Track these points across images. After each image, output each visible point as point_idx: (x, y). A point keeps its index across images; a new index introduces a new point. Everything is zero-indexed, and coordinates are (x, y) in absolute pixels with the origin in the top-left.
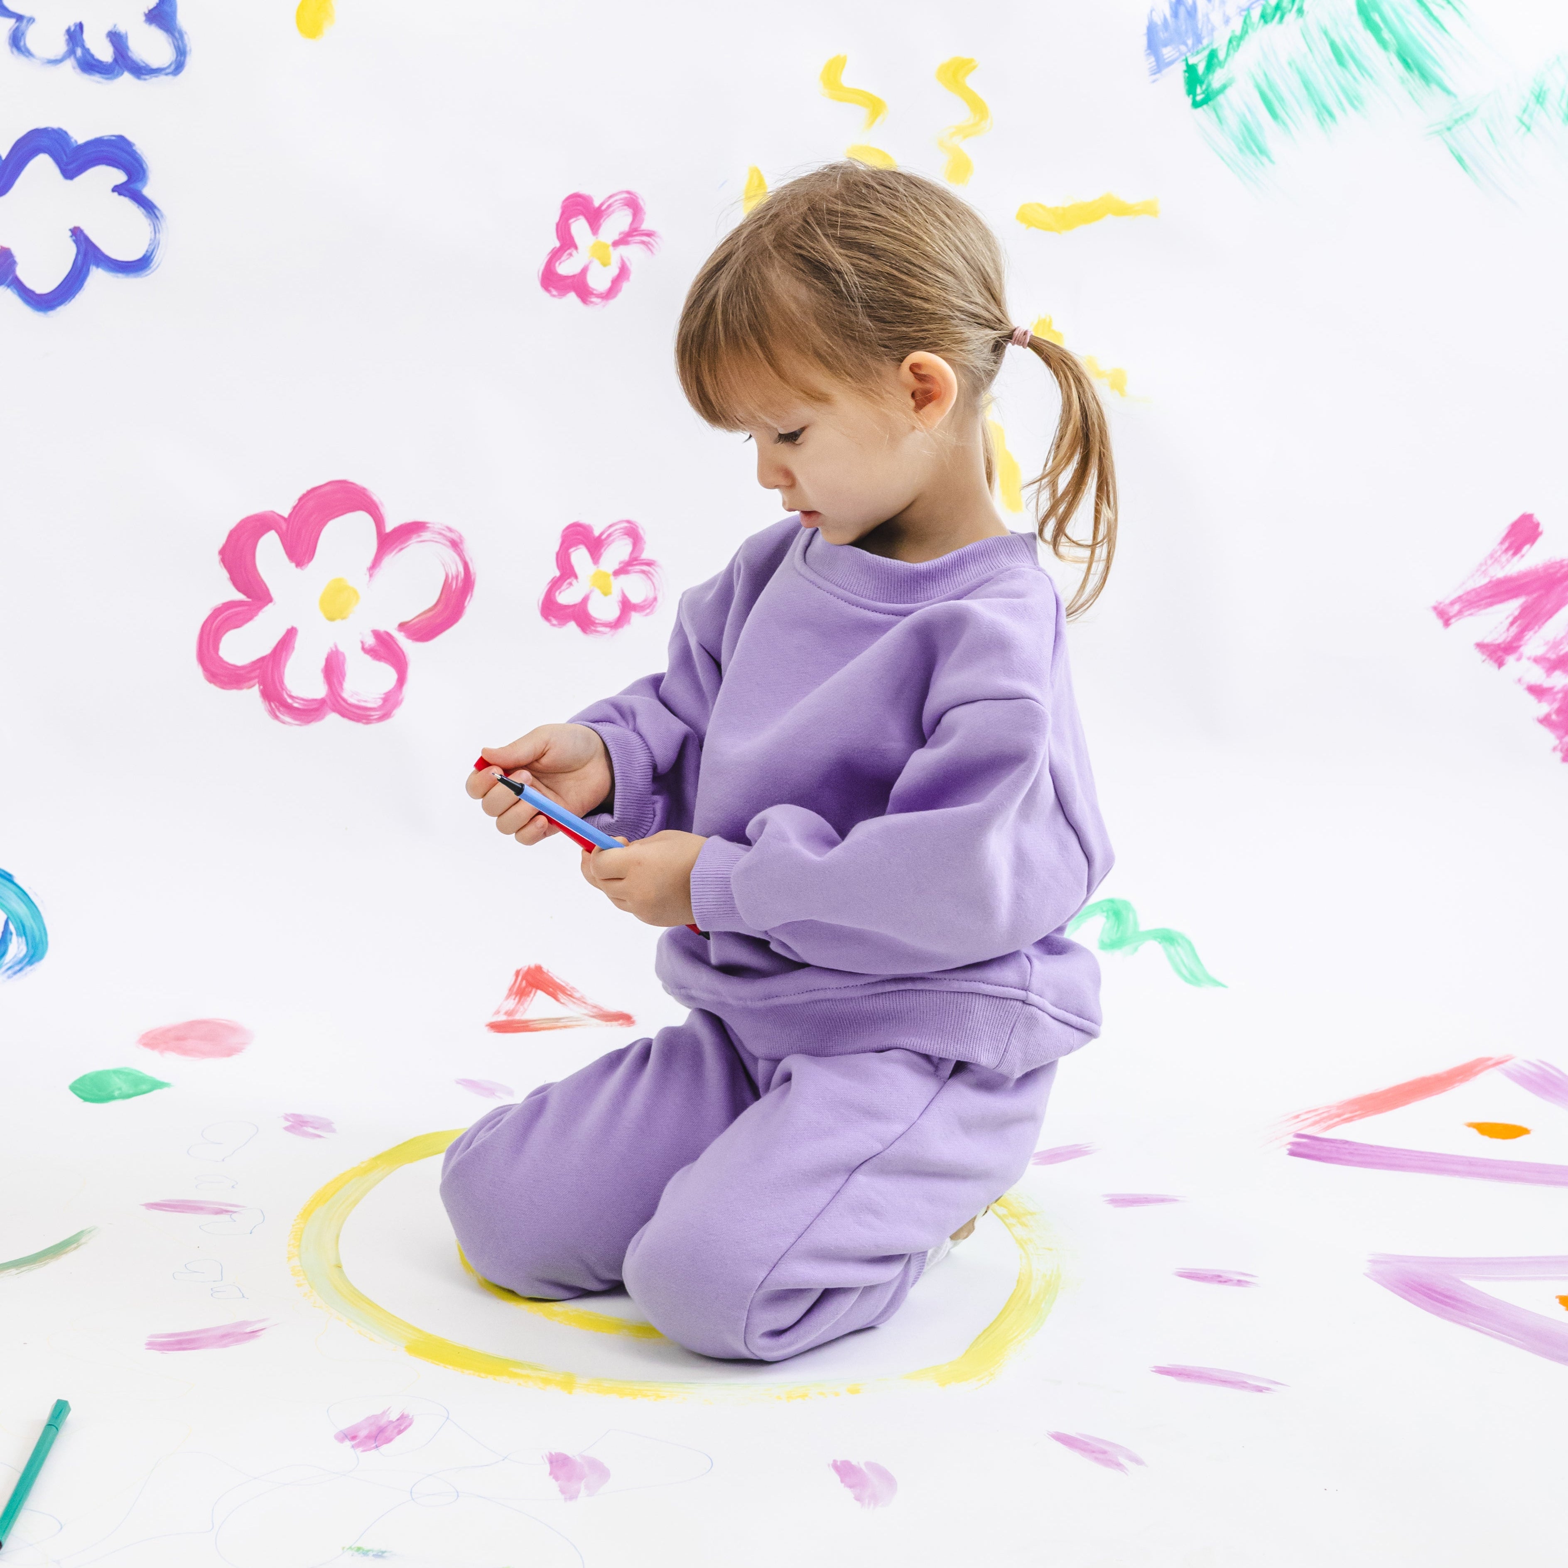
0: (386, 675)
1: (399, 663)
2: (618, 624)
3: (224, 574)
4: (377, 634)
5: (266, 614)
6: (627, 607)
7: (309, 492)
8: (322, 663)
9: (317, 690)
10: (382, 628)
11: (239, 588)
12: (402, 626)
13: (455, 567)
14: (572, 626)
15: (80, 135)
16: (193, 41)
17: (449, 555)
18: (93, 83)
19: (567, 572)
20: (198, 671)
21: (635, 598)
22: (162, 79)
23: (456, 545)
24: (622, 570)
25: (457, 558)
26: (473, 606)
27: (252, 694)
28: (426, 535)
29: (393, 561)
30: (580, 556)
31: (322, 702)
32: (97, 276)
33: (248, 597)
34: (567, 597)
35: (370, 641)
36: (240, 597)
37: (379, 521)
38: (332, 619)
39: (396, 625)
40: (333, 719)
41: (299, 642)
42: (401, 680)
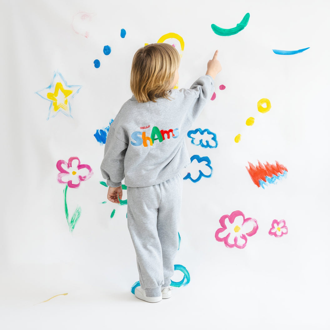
0: (244, 241)
1: (246, 240)
2: (281, 236)
3: (220, 224)
4: (243, 235)
5: (226, 230)
6: (283, 233)
7: (233, 212)
8: (234, 239)
9: (233, 243)
10: (243, 234)
11: (222, 226)
12: (247, 234)
13: (255, 225)
14: (274, 236)
15: (201, 156)
16: (219, 143)
17: (255, 223)
18: (203, 149)
19: (273, 227)
20: (215, 239)
21: (284, 232)
22: (214, 148)
23: (256, 222)
24: (282, 227)
25: (256, 223)
26: (258, 231)
27: (223, 243)
28: (251, 220)
29: (246, 224)
30: (275, 225)
31: (234, 245)
32: (203, 178)
33: (223, 227)
34: (273, 231)
35: (242, 236)
36: (222, 227)
37: (244, 217)
38: (236, 232)
39: (246, 234)
40: (235, 247)
41: (231, 235)
42: (246, 242)
